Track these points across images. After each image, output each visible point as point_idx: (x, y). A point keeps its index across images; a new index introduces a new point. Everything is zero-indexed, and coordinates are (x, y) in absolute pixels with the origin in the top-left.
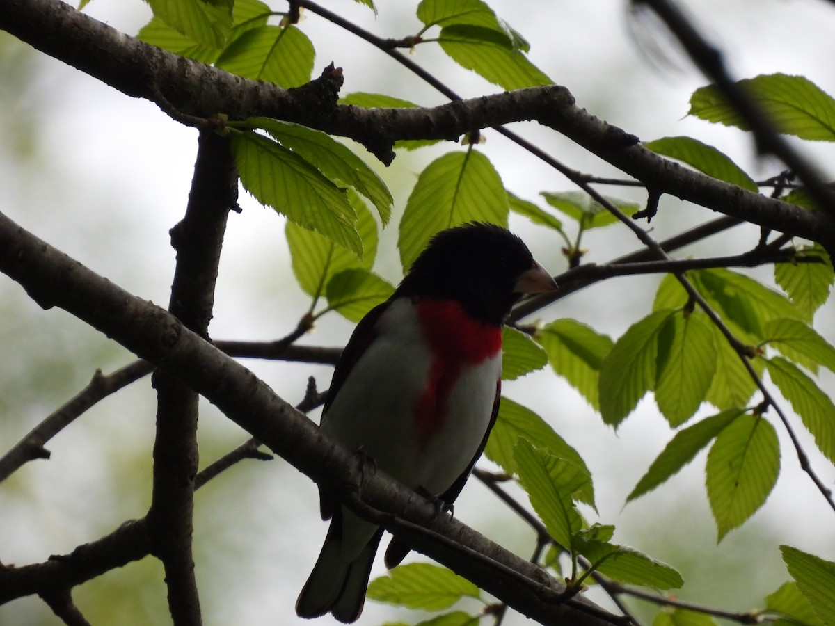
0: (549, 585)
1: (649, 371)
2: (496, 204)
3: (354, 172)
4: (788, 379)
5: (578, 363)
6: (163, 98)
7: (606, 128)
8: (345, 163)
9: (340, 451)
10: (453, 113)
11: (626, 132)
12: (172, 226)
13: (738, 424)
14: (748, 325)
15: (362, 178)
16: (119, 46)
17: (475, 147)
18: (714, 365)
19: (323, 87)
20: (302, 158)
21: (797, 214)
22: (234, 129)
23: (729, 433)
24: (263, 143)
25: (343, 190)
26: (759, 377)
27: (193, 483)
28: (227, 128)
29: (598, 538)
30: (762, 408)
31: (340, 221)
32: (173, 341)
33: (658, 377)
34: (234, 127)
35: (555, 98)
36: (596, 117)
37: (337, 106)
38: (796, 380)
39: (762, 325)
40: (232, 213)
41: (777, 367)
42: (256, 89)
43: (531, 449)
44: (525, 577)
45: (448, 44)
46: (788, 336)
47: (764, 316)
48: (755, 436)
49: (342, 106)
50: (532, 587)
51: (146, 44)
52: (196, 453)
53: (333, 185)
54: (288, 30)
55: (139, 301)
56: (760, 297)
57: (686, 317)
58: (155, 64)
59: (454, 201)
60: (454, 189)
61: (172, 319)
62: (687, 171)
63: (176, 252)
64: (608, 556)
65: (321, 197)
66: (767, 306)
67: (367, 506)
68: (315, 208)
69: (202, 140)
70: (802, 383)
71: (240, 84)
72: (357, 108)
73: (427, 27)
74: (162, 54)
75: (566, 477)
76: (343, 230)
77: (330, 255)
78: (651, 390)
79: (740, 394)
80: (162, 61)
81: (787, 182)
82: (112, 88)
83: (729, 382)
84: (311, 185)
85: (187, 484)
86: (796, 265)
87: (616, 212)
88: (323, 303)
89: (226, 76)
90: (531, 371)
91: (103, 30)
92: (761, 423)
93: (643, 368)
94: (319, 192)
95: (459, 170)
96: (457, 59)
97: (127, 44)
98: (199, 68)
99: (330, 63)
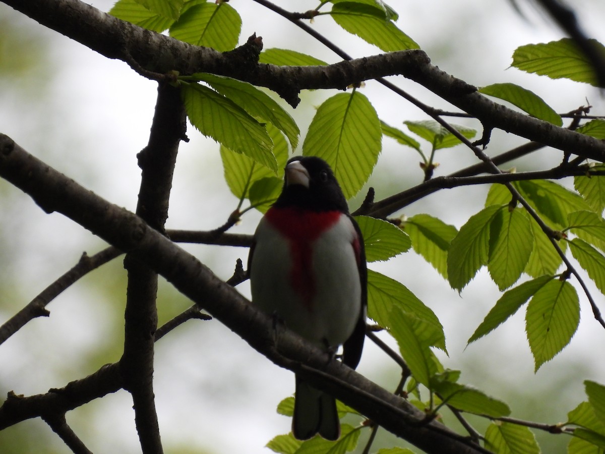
0: (412, 413)
1: (484, 250)
2: (373, 130)
3: (271, 112)
4: (585, 255)
5: (432, 245)
6: (132, 59)
7: (453, 80)
8: (264, 105)
9: (260, 316)
10: (342, 70)
11: (467, 83)
12: (139, 152)
13: (548, 286)
14: (555, 217)
15: (277, 116)
16: (100, 21)
17: (357, 90)
18: (531, 246)
19: (248, 51)
20: (233, 102)
21: (591, 143)
22: (183, 82)
23: (542, 293)
24: (204, 91)
25: (263, 125)
26: (563, 253)
27: (153, 337)
28: (179, 81)
29: (449, 380)
30: (566, 275)
31: (261, 146)
32: (141, 236)
33: (490, 254)
34: (183, 80)
35: (416, 59)
36: (445, 73)
37: (258, 65)
38: (591, 255)
39: (565, 216)
40: (182, 143)
41: (576, 246)
42: (199, 53)
43: (401, 313)
44: (396, 408)
45: (338, 16)
46: (584, 224)
47: (566, 210)
48: (561, 295)
49: (261, 65)
50: (400, 415)
51: (120, 20)
52: (156, 315)
53: (255, 121)
54: (222, 6)
55: (115, 208)
56: (564, 197)
57: (510, 211)
58: (126, 34)
59: (343, 128)
60: (343, 119)
61: (140, 221)
62: (511, 111)
63: (142, 170)
64: (456, 393)
65: (247, 130)
66: (568, 203)
67: (281, 356)
68: (243, 138)
69: (161, 90)
70: (595, 257)
71: (188, 48)
72: (272, 66)
73: (323, 4)
74: (131, 27)
75: (427, 335)
76: (263, 153)
77: (252, 168)
78: (485, 265)
79: (549, 267)
80: (132, 33)
81: (583, 114)
82: (95, 52)
83: (541, 258)
84: (239, 121)
85: (149, 338)
86: (590, 177)
87: (459, 136)
88: (247, 203)
89: (178, 43)
90: (399, 254)
91: (88, 10)
92: (565, 286)
93: (480, 248)
94: (245, 126)
95: (346, 106)
96: (344, 27)
97: (106, 20)
98: (159, 37)
99: (253, 34)
